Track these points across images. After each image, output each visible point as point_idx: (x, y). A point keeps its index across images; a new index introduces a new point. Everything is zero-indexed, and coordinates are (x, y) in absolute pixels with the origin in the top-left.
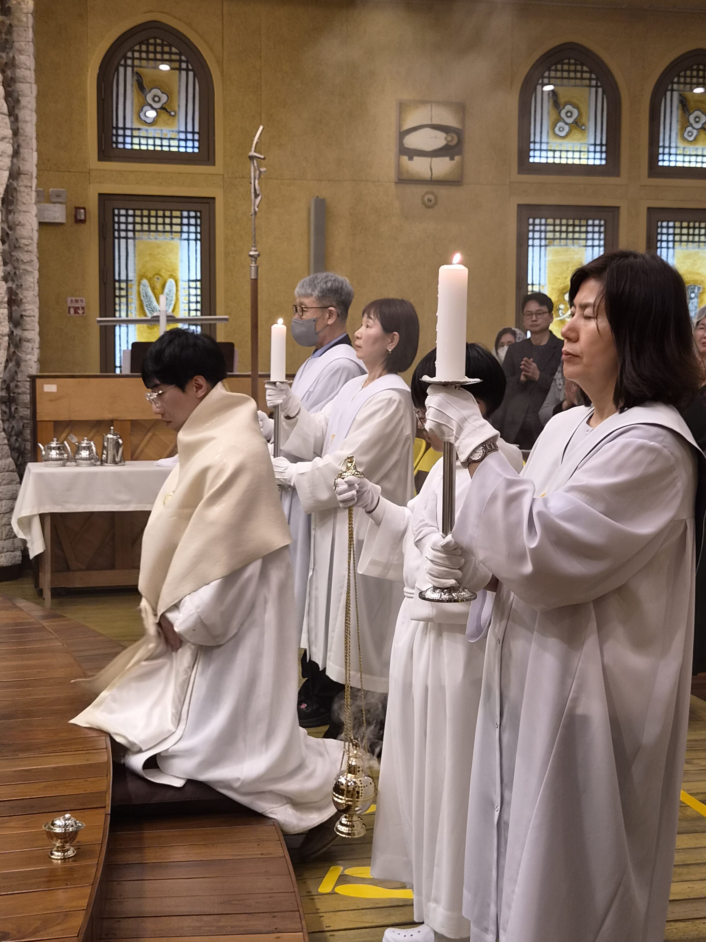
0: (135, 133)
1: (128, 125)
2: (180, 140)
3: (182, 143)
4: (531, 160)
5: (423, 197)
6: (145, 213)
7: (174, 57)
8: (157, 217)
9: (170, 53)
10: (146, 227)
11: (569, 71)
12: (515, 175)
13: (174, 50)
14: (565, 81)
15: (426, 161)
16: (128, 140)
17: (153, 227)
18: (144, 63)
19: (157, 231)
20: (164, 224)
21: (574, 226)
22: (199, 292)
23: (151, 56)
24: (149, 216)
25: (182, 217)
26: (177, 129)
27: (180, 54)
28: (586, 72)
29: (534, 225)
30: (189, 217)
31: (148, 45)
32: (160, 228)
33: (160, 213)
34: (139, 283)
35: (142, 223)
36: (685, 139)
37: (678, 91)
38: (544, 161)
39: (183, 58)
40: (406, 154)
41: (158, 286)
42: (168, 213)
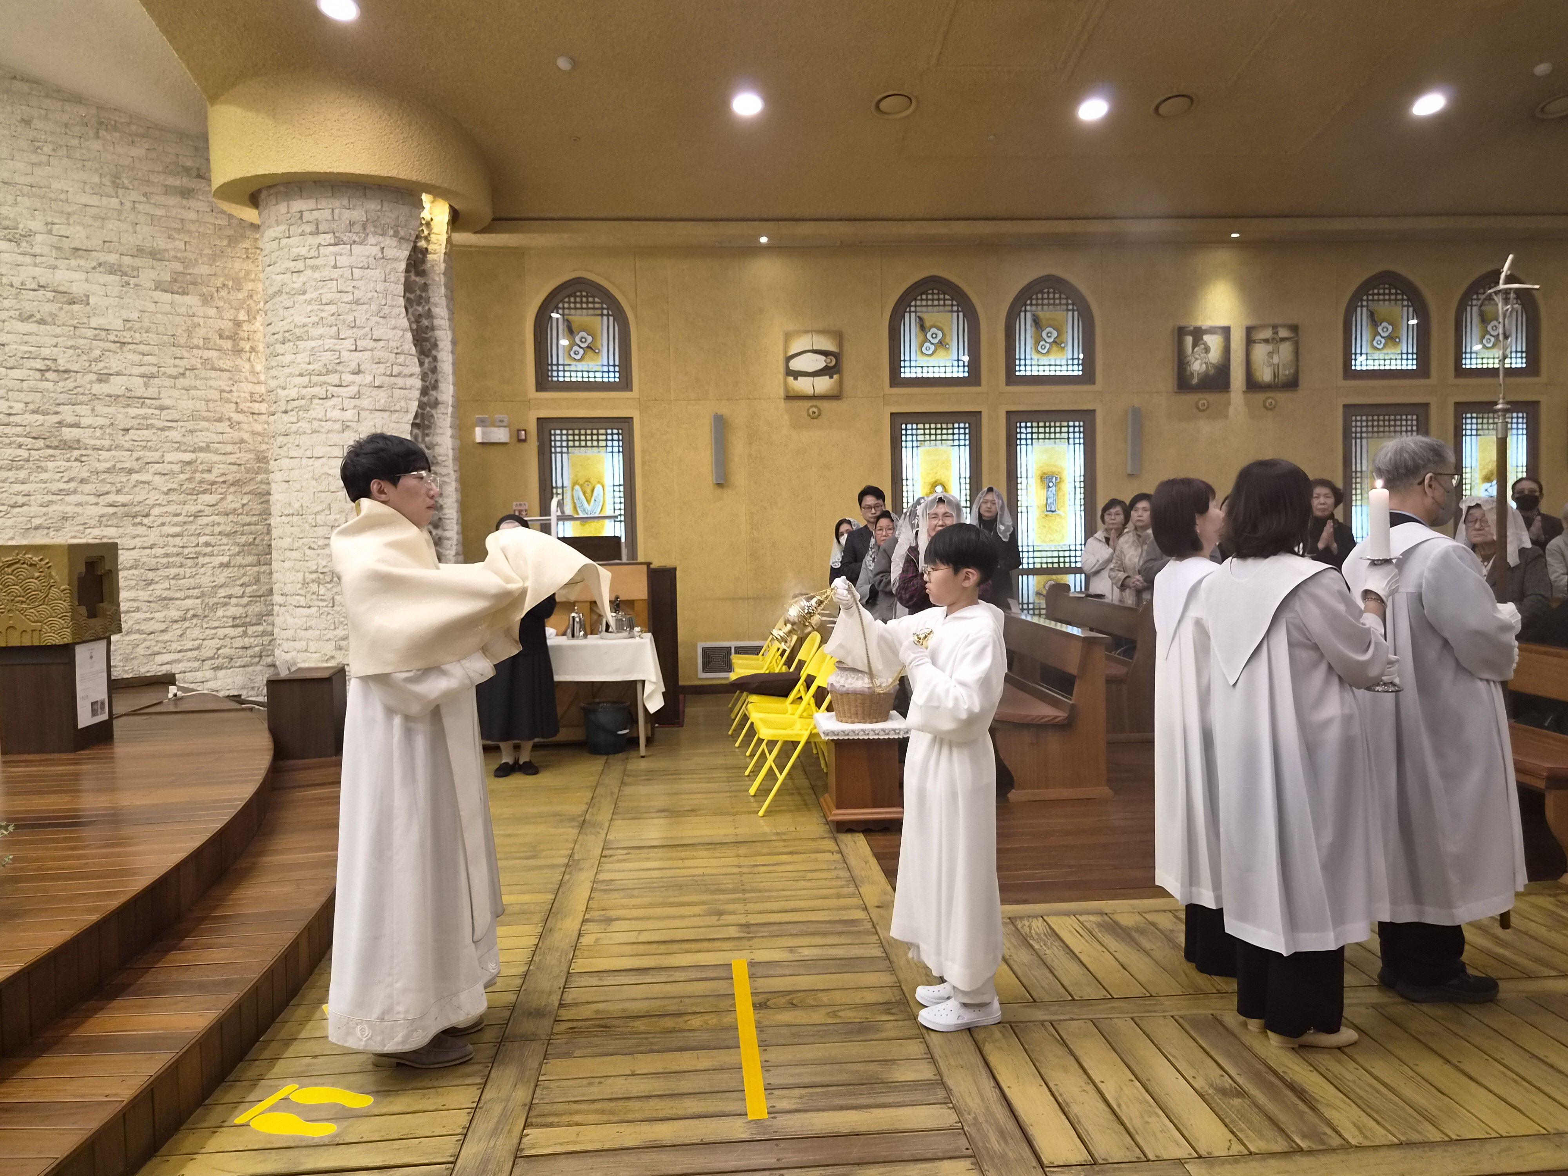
0: (567, 368)
1: (561, 362)
2: (603, 372)
3: (606, 375)
4: (902, 375)
5: (808, 410)
6: (577, 432)
7: (597, 306)
8: (586, 435)
9: (594, 303)
10: (577, 443)
11: (933, 300)
12: (888, 390)
13: (597, 300)
14: (930, 309)
15: (809, 379)
16: (561, 374)
17: (583, 443)
18: (572, 312)
19: (586, 446)
20: (592, 440)
21: (942, 429)
22: (622, 494)
23: (578, 306)
24: (580, 435)
25: (606, 434)
26: (600, 363)
27: (602, 303)
28: (948, 300)
29: (906, 429)
30: (612, 434)
31: (575, 297)
32: (589, 443)
33: (589, 432)
34: (573, 489)
35: (574, 440)
36: (1038, 352)
37: (1031, 311)
38: (913, 375)
39: (605, 306)
40: (792, 376)
41: (589, 491)
42: (595, 432)
